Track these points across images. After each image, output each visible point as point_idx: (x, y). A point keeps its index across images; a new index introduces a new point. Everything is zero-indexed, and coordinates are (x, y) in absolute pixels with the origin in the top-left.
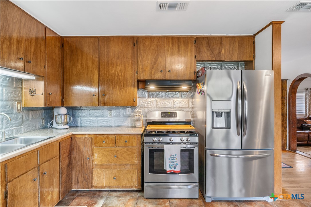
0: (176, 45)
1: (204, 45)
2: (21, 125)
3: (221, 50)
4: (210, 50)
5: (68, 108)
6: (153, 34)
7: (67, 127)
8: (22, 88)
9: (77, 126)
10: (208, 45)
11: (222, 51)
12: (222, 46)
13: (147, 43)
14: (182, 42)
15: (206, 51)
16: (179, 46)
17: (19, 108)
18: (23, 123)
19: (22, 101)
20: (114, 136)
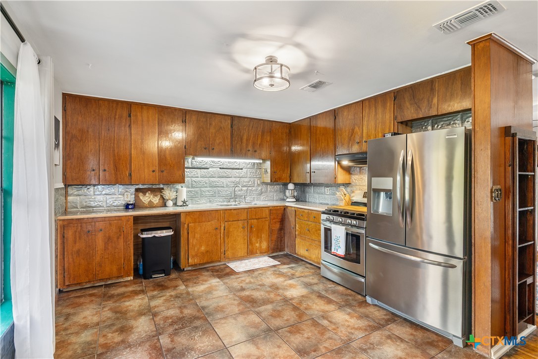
0: (374, 108)
1: (406, 99)
2: (261, 195)
3: (432, 99)
4: (416, 103)
5: (295, 184)
6: (350, 101)
7: (294, 200)
8: (261, 169)
9: (306, 202)
10: (412, 97)
11: (434, 100)
12: (433, 93)
13: (345, 114)
14: (380, 102)
15: (409, 107)
16: (376, 108)
17: (259, 183)
18: (262, 193)
19: (261, 178)
20: (307, 211)
